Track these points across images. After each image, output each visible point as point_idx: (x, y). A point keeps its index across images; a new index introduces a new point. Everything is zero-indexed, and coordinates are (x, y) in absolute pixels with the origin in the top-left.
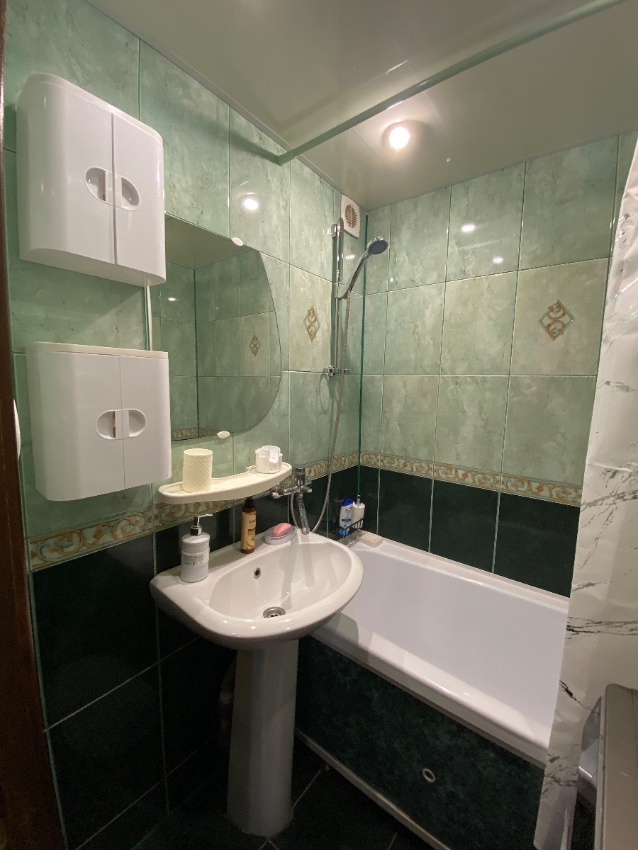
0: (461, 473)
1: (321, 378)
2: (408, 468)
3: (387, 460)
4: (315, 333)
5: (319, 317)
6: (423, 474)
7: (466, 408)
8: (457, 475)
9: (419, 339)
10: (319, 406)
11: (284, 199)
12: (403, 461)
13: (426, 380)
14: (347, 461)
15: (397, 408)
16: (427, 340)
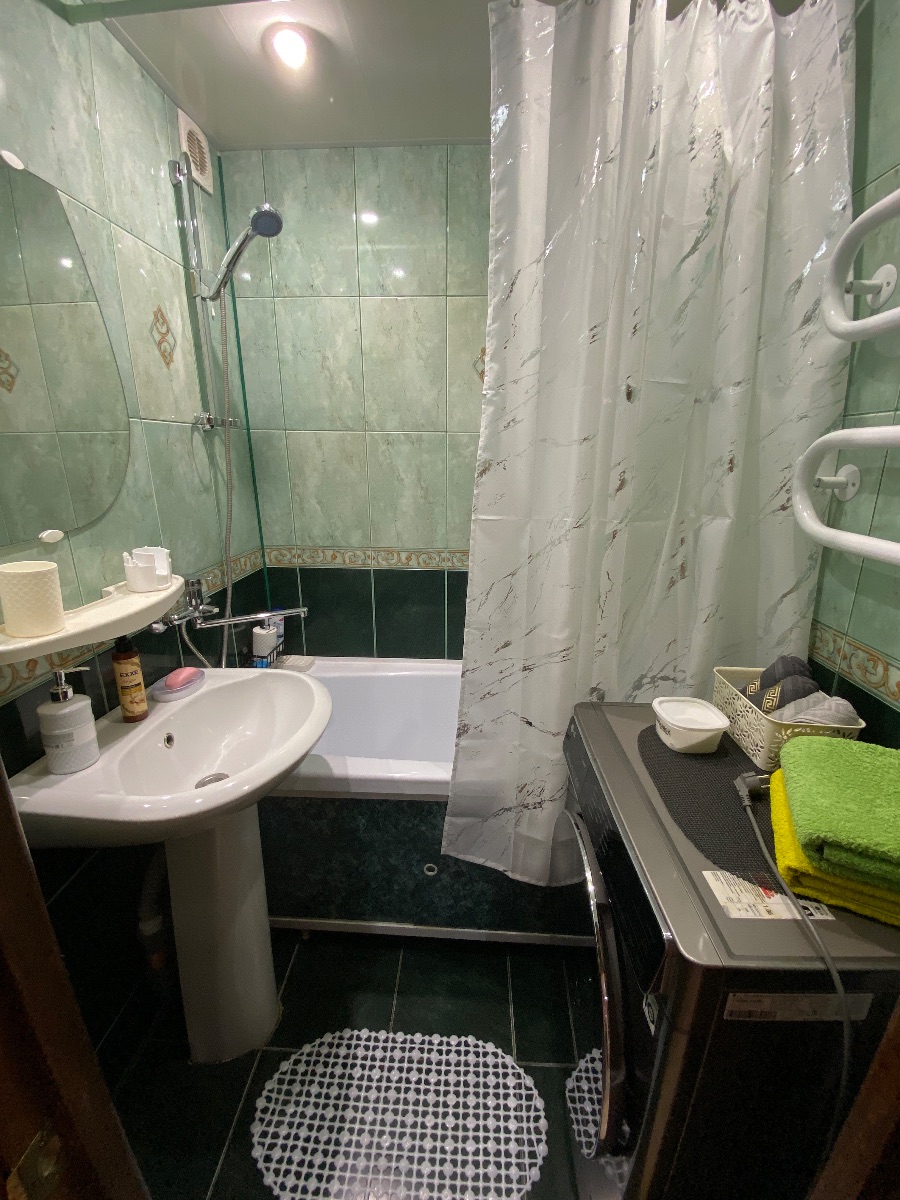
0: (404, 556)
1: (192, 434)
2: (339, 560)
3: (308, 554)
4: (171, 354)
5: (173, 326)
6: (358, 565)
7: (403, 475)
8: (400, 560)
9: (332, 376)
10: (197, 480)
11: (84, 91)
12: (331, 552)
13: (349, 438)
14: (248, 564)
15: (313, 481)
16: (343, 379)
